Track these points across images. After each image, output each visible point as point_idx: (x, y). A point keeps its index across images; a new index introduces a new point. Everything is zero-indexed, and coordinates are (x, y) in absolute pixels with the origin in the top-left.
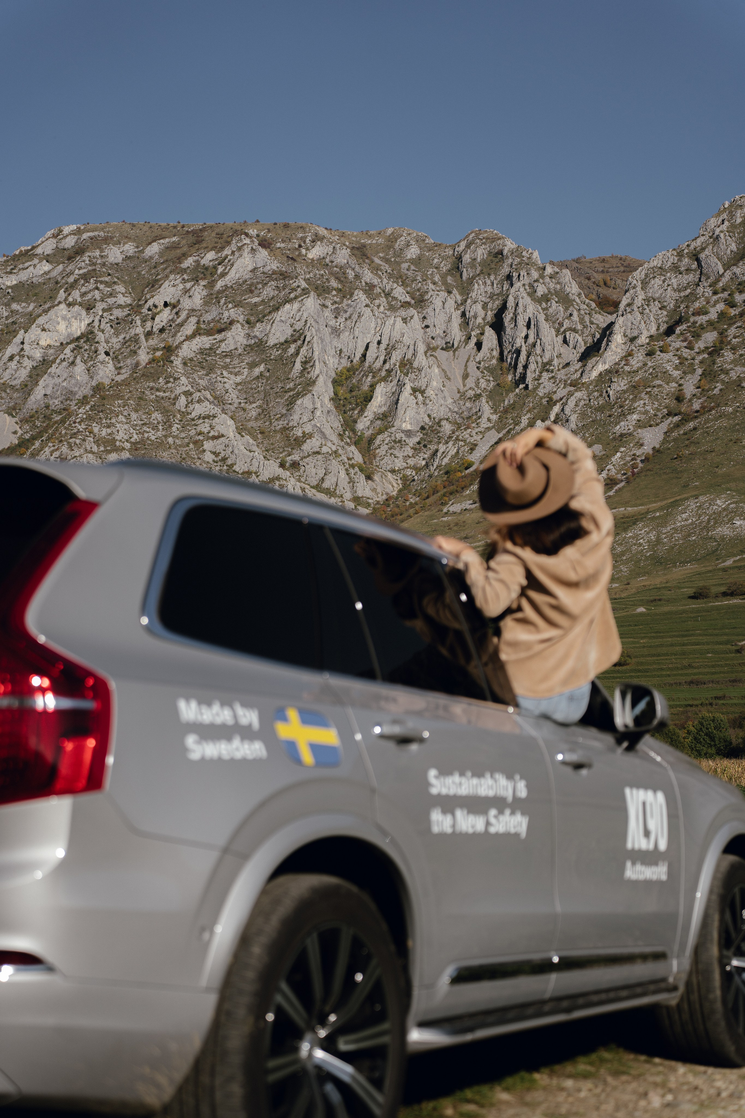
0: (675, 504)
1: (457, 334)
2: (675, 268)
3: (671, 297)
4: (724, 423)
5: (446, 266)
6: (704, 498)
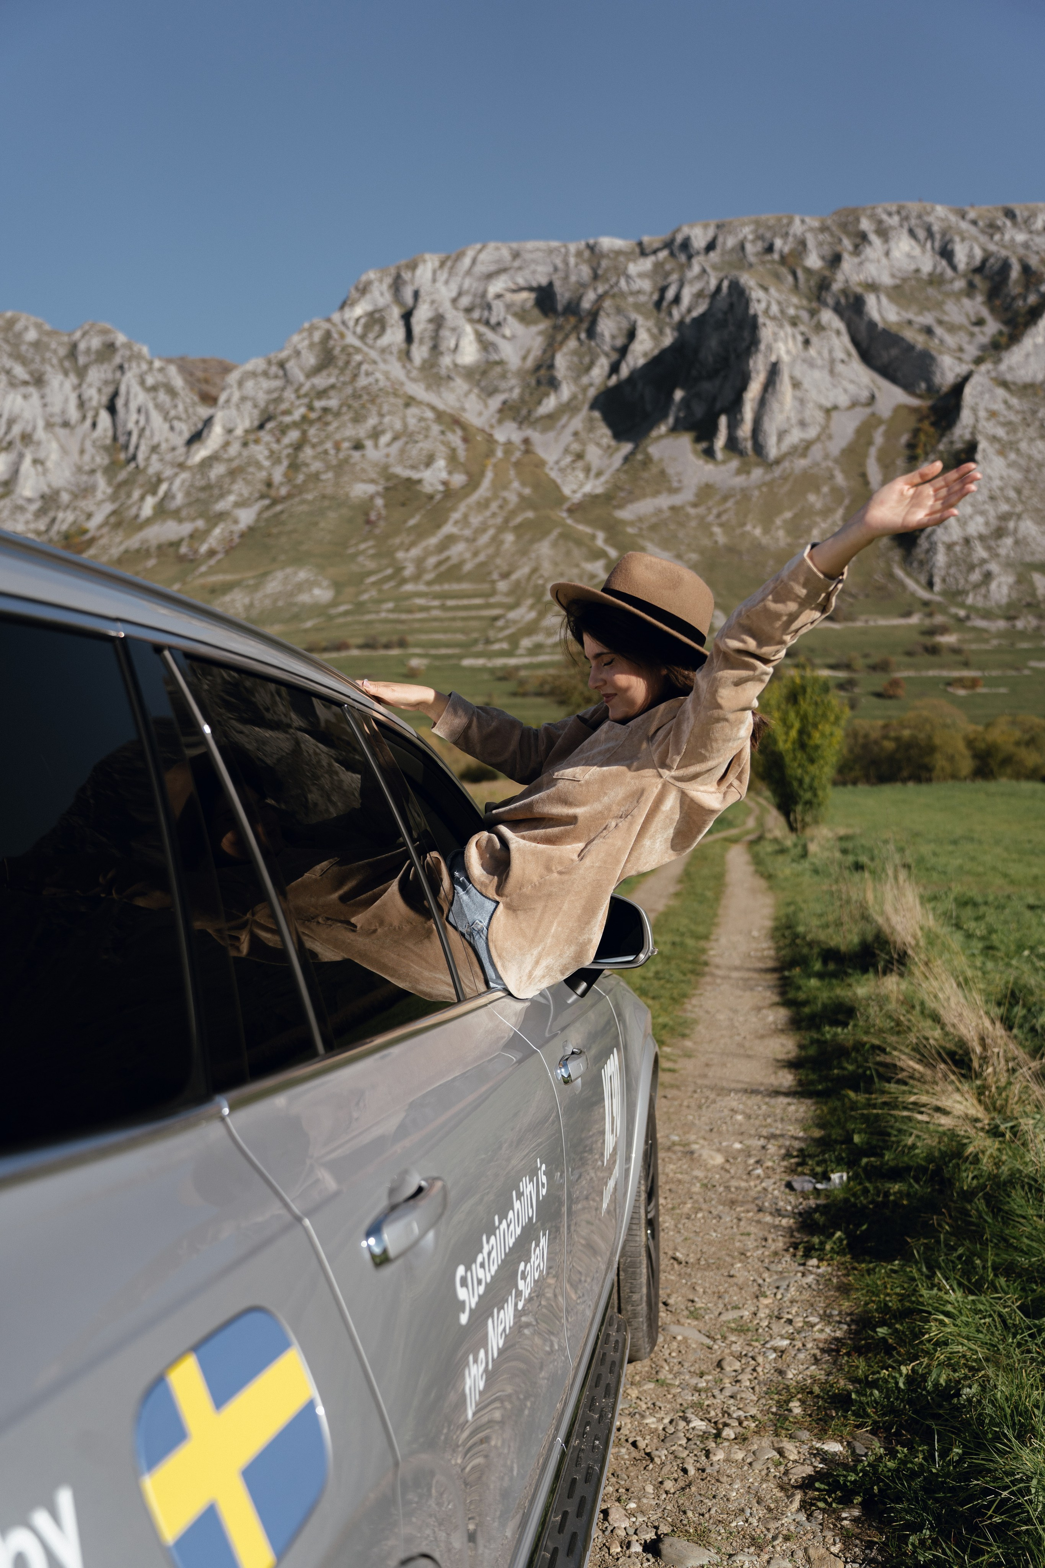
0: (265, 574)
1: (73, 414)
2: (265, 374)
3: (262, 398)
4: (305, 508)
5: (62, 352)
6: (289, 570)
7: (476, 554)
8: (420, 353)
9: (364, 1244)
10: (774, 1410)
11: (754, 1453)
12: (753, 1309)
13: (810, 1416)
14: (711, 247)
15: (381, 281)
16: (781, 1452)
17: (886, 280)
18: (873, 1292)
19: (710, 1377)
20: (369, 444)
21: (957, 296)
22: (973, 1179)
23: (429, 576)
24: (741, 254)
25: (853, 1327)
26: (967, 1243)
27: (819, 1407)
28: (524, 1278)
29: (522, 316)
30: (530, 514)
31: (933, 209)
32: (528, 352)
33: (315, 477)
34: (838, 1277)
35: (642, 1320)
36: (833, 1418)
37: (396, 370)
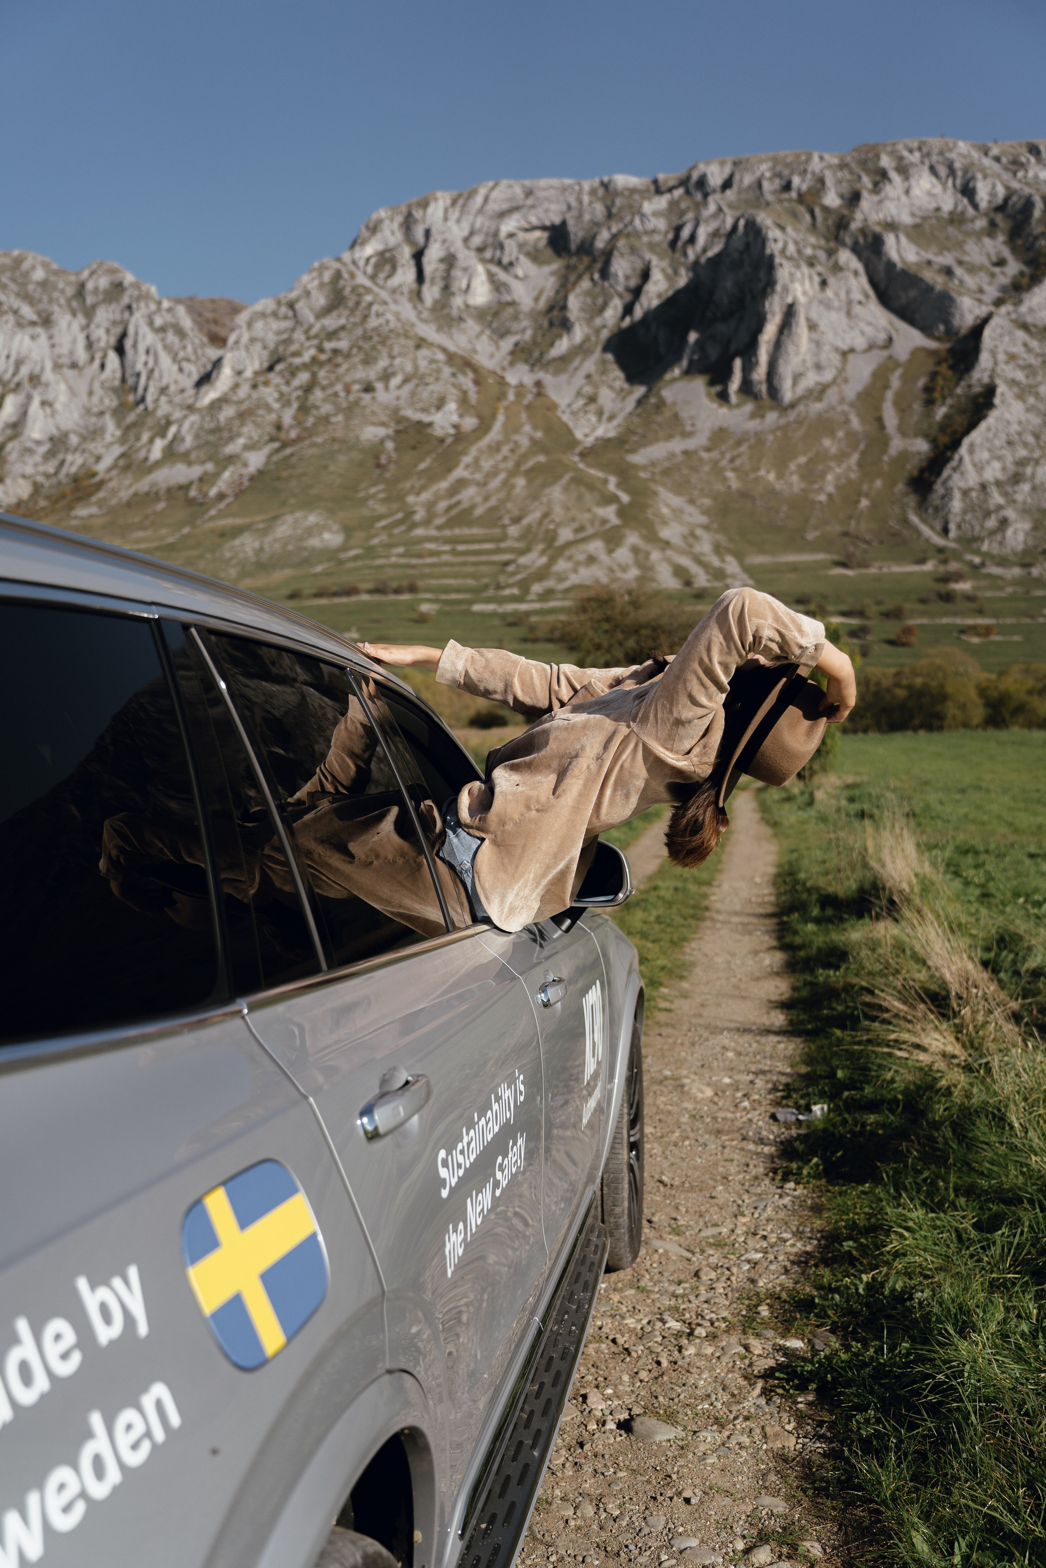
0: (275, 518)
1: (82, 355)
2: (275, 314)
3: (272, 339)
4: (314, 451)
5: (70, 291)
6: (299, 514)
7: (486, 498)
8: (430, 293)
9: (359, 1122)
10: (744, 1313)
11: (722, 1349)
12: (731, 1226)
13: (776, 1318)
14: (727, 184)
15: (392, 219)
16: (747, 1348)
17: (906, 219)
18: (843, 1212)
19: (687, 1285)
20: (379, 386)
21: (978, 235)
22: (945, 1110)
23: (439, 521)
24: (758, 192)
25: (823, 1242)
26: (933, 1167)
27: (785, 1311)
28: (502, 1169)
29: (535, 256)
30: (542, 458)
31: (955, 145)
32: (541, 293)
33: (325, 420)
34: (813, 1198)
35: (624, 1231)
36: (796, 1319)
37: (407, 311)
